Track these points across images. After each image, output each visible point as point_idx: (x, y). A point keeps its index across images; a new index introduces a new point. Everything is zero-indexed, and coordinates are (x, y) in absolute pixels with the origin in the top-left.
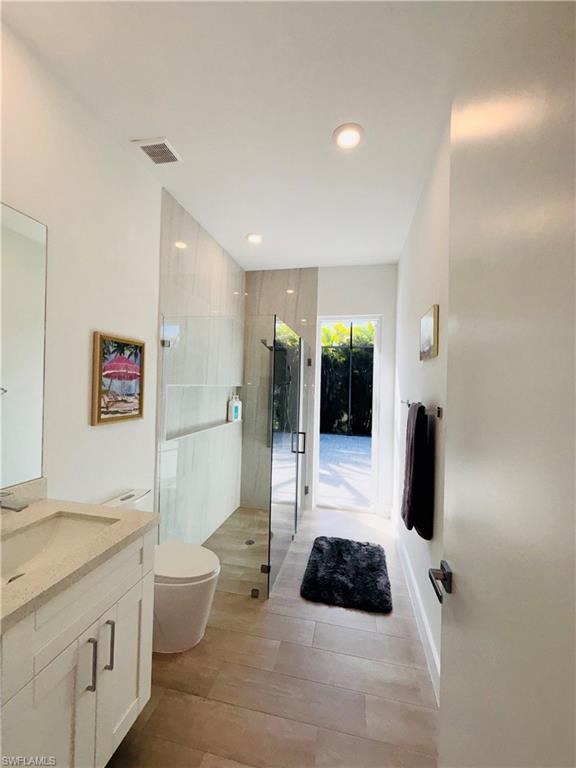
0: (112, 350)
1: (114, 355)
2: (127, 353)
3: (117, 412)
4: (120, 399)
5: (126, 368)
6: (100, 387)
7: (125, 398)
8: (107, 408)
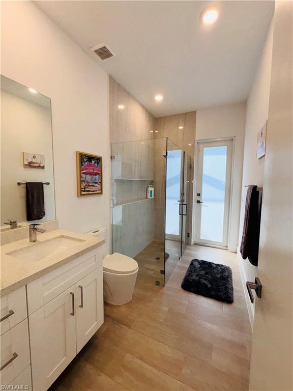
0: (85, 160)
1: (86, 163)
2: (93, 162)
3: (89, 191)
4: (91, 184)
5: (93, 169)
6: (81, 178)
7: (93, 184)
8: (84, 189)
